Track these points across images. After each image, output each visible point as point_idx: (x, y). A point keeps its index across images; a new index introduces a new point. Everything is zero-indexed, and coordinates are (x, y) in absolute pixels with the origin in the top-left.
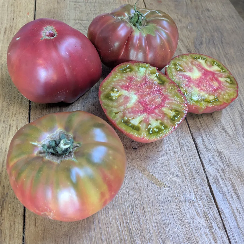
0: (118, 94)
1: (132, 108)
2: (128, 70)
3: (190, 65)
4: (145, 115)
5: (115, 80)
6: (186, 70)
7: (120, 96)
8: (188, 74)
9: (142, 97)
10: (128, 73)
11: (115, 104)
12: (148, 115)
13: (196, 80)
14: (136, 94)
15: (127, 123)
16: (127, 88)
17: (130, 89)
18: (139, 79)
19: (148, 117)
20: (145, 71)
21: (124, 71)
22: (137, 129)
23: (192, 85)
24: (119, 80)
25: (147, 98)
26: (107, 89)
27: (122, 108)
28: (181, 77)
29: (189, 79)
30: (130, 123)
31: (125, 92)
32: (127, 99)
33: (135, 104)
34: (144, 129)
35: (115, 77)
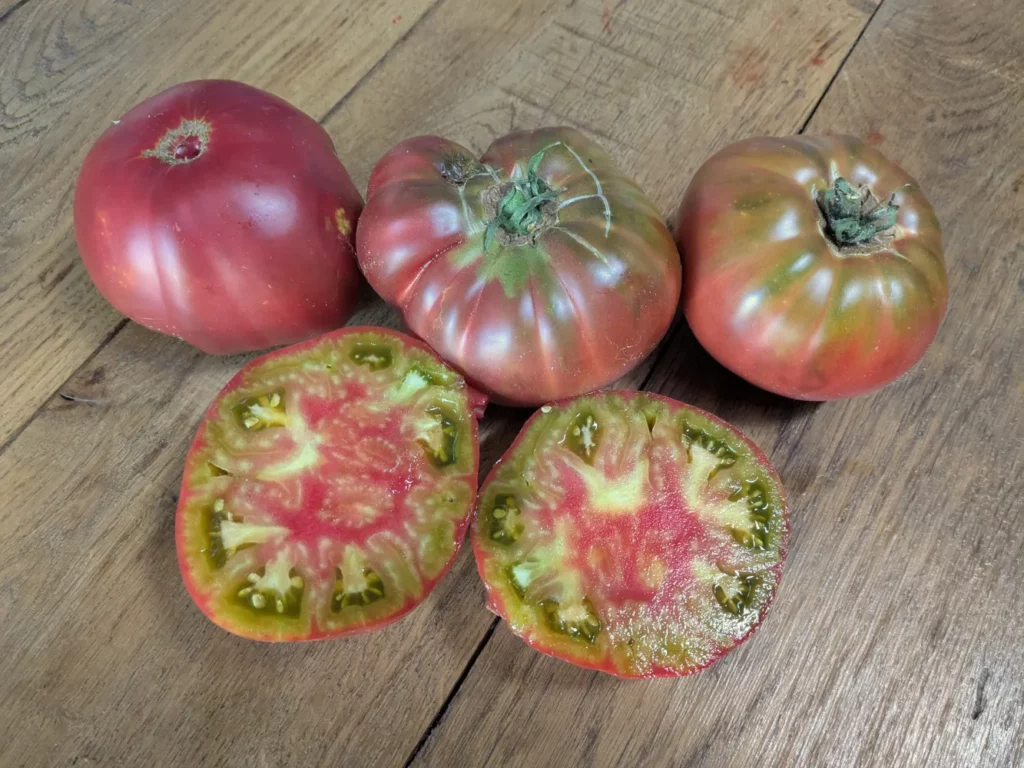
0: (277, 417)
1: (269, 486)
2: (373, 358)
3: (638, 449)
4: (280, 531)
5: (308, 367)
6: (600, 460)
7: (278, 425)
8: (591, 478)
9: (330, 468)
10: (365, 367)
11: (240, 443)
12: (287, 539)
13: (597, 518)
14: (323, 450)
15: (213, 520)
16: (316, 412)
17: (321, 423)
18: (374, 408)
19: (281, 547)
20: (420, 393)
21: (359, 355)
22: (218, 556)
23: (563, 525)
24: (315, 375)
25: (341, 481)
26: (261, 382)
27: (245, 466)
28: (555, 473)
29: (574, 498)
30: (219, 530)
31: (295, 423)
32: (287, 446)
33: (290, 481)
34: (234, 571)
35: (317, 361)
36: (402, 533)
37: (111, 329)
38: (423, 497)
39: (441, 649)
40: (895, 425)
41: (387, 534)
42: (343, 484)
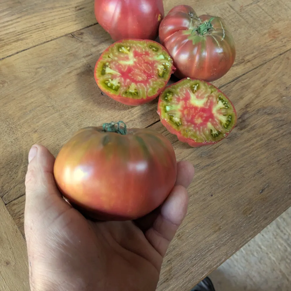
0: (128, 52)
1: (120, 65)
2: (154, 49)
3: (206, 95)
4: (119, 74)
5: (139, 45)
6: (196, 94)
7: (127, 54)
8: (193, 96)
9: (135, 66)
10: (151, 50)
11: (117, 54)
12: (120, 76)
13: (190, 105)
14: (135, 62)
15: (105, 66)
16: (136, 54)
17: (137, 57)
18: (150, 59)
19: (118, 77)
20: (162, 60)
21: (151, 47)
22: (103, 73)
23: (182, 103)
24: (139, 47)
25: (136, 70)
26: (126, 43)
27: (116, 58)
28: (185, 92)
29: (187, 99)
30: (105, 68)
31: (131, 55)
32: (127, 58)
33: (125, 66)
34: (106, 77)
35: (141, 44)
36: (146, 85)
37: (88, 25)
38: (153, 81)
39: (140, 123)
40: (271, 127)
41: (143, 84)
42: (137, 71)
